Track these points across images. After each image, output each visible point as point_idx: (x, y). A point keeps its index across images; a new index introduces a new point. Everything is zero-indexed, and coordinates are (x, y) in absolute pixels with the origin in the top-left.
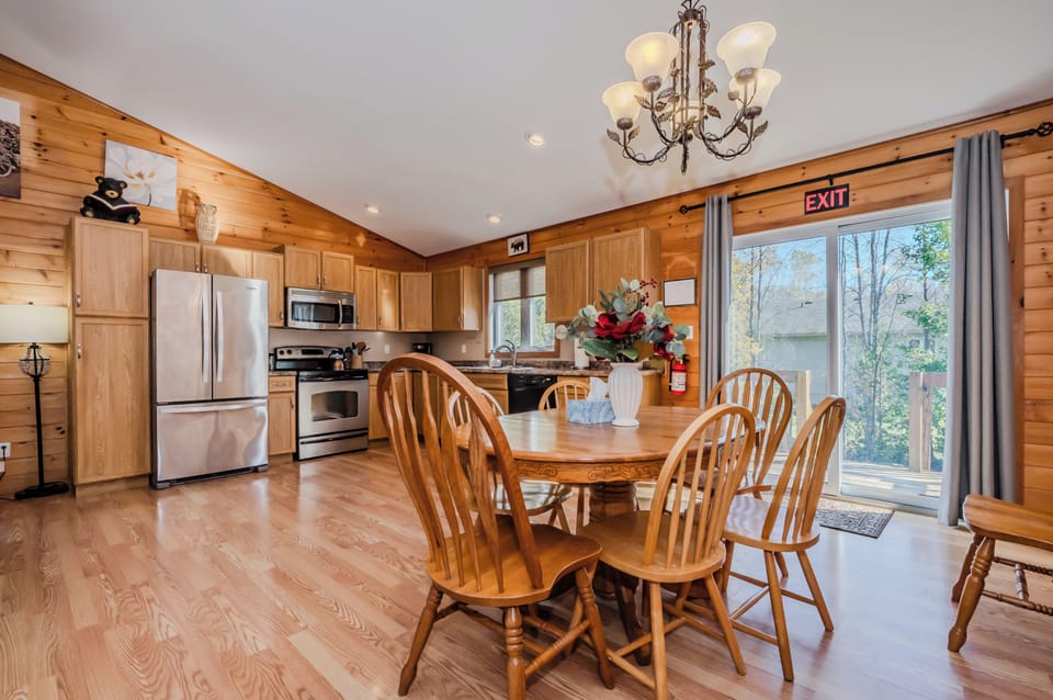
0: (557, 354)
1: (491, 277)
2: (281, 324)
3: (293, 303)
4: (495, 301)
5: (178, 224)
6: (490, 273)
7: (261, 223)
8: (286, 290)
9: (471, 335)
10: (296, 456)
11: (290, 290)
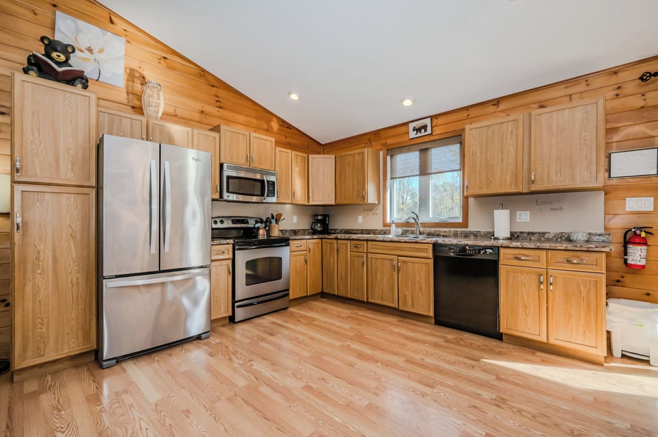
0: (465, 224)
1: (389, 158)
2: (217, 196)
3: (229, 178)
4: (392, 178)
5: (125, 101)
6: (387, 155)
7: (199, 106)
8: (221, 166)
9: (371, 208)
10: (232, 319)
11: (225, 165)
